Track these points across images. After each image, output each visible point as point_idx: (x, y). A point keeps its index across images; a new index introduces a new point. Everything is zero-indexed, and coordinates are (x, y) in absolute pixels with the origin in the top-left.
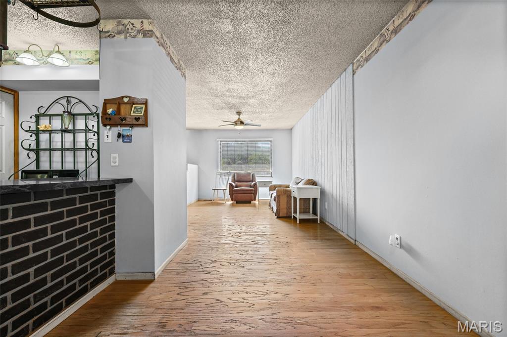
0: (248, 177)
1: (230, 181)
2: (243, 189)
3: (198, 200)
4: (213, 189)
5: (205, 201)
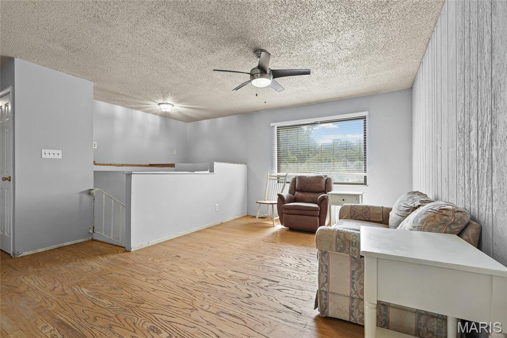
0: (318, 185)
2: (299, 206)
3: (246, 214)
4: (257, 202)
5: (253, 217)
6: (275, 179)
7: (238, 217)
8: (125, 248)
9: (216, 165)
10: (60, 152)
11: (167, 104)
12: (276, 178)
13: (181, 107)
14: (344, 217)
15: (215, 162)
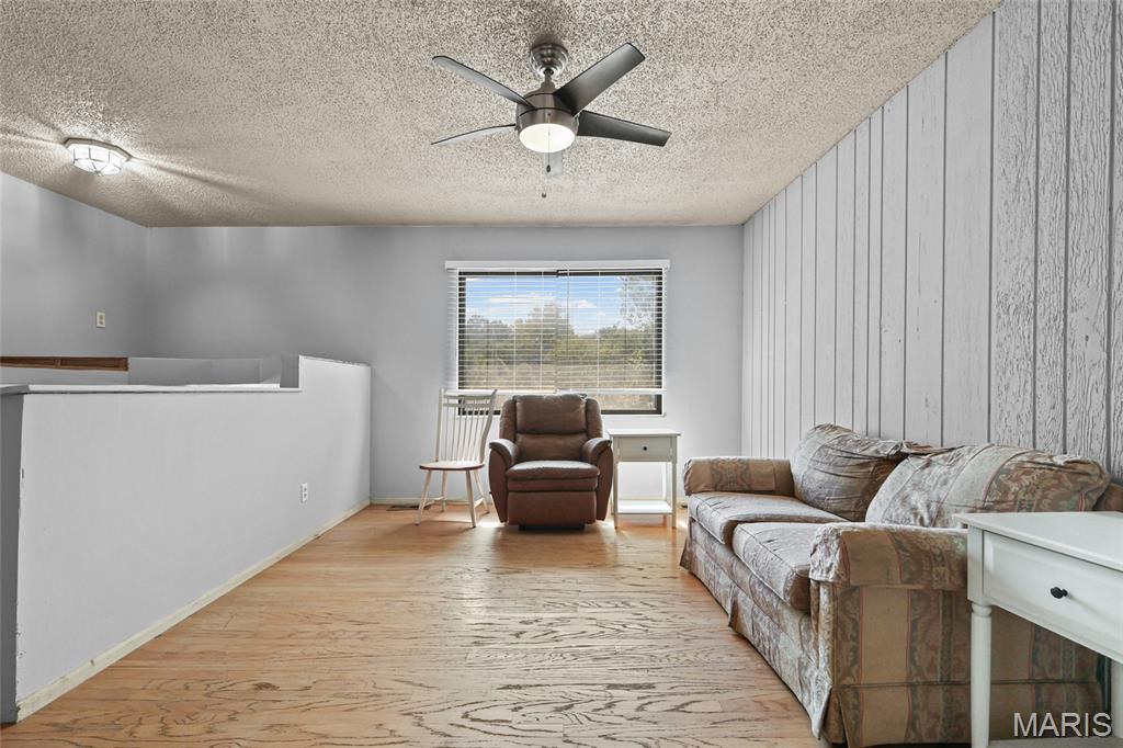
0: (572, 415)
1: (495, 436)
2: (552, 469)
3: (367, 502)
4: (422, 468)
5: (395, 508)
6: (453, 406)
7: (352, 512)
9: (306, 364)
11: (107, 145)
12: (457, 402)
13: (160, 168)
14: (701, 487)
15: (301, 357)
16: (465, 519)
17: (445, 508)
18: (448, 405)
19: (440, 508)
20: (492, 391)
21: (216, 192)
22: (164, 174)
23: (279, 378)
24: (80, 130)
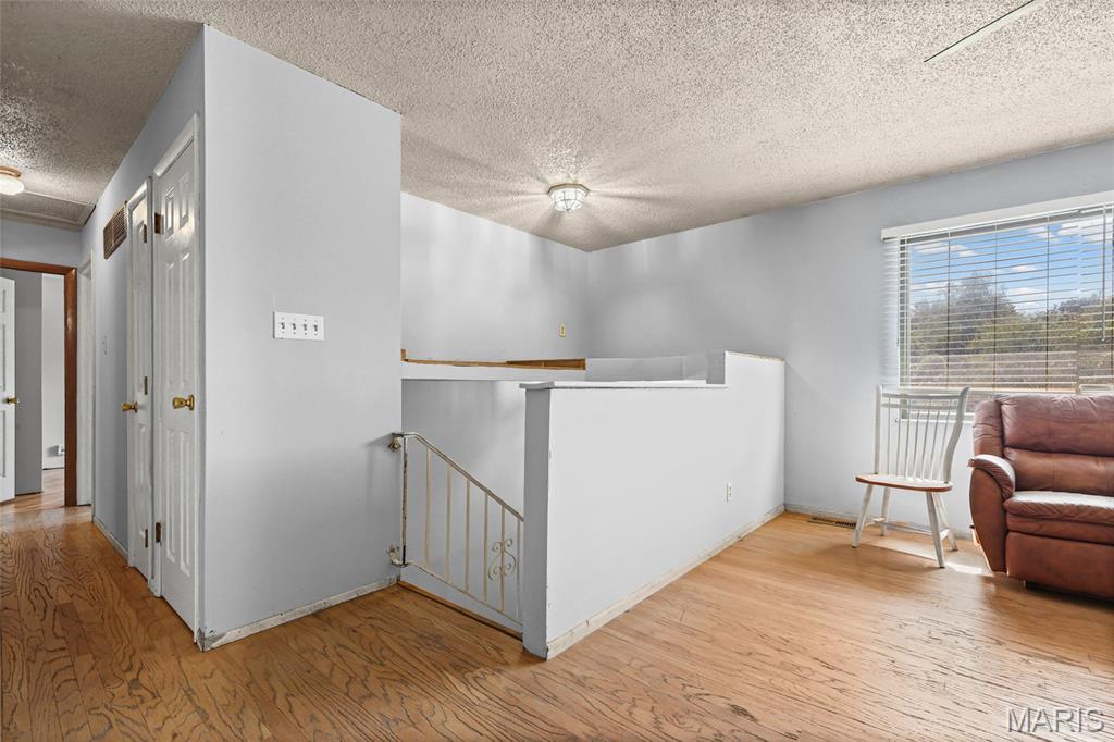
3: (783, 510)
4: (859, 480)
5: (817, 519)
6: (896, 406)
7: (769, 517)
8: (522, 640)
9: (732, 360)
10: (320, 321)
11: (576, 185)
13: (607, 196)
15: (727, 353)
16: (927, 554)
17: (886, 532)
18: (889, 406)
19: (878, 531)
20: (962, 389)
21: (644, 206)
22: (609, 200)
23: (705, 374)
24: (559, 178)
